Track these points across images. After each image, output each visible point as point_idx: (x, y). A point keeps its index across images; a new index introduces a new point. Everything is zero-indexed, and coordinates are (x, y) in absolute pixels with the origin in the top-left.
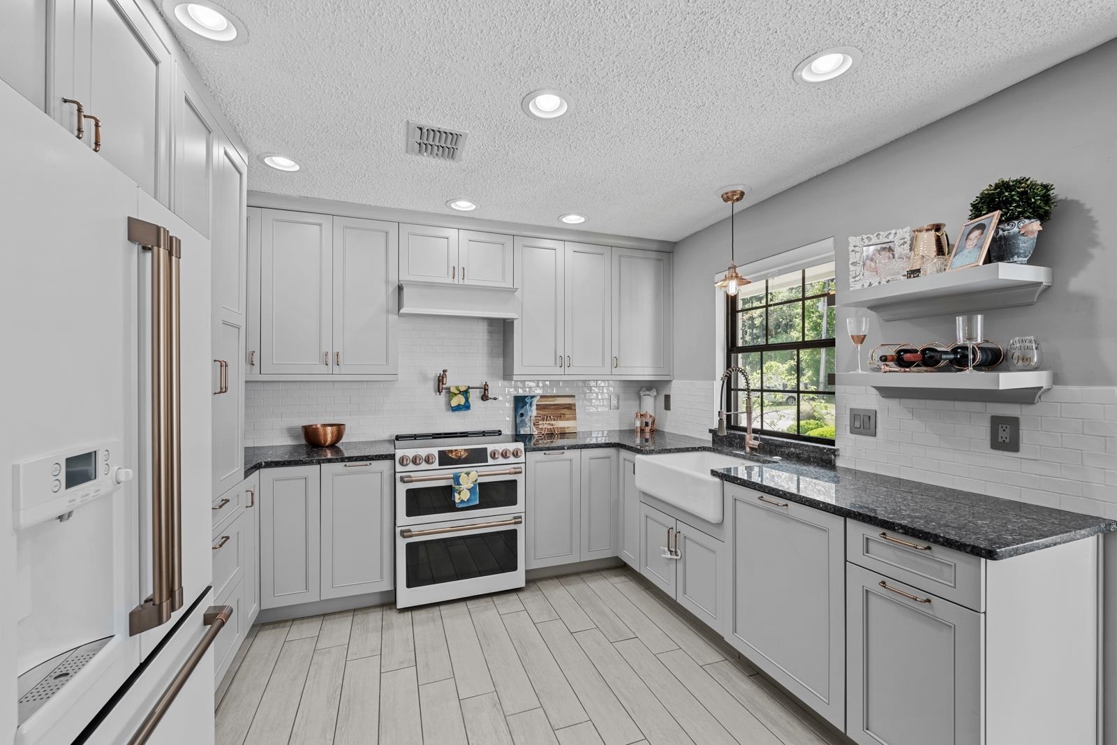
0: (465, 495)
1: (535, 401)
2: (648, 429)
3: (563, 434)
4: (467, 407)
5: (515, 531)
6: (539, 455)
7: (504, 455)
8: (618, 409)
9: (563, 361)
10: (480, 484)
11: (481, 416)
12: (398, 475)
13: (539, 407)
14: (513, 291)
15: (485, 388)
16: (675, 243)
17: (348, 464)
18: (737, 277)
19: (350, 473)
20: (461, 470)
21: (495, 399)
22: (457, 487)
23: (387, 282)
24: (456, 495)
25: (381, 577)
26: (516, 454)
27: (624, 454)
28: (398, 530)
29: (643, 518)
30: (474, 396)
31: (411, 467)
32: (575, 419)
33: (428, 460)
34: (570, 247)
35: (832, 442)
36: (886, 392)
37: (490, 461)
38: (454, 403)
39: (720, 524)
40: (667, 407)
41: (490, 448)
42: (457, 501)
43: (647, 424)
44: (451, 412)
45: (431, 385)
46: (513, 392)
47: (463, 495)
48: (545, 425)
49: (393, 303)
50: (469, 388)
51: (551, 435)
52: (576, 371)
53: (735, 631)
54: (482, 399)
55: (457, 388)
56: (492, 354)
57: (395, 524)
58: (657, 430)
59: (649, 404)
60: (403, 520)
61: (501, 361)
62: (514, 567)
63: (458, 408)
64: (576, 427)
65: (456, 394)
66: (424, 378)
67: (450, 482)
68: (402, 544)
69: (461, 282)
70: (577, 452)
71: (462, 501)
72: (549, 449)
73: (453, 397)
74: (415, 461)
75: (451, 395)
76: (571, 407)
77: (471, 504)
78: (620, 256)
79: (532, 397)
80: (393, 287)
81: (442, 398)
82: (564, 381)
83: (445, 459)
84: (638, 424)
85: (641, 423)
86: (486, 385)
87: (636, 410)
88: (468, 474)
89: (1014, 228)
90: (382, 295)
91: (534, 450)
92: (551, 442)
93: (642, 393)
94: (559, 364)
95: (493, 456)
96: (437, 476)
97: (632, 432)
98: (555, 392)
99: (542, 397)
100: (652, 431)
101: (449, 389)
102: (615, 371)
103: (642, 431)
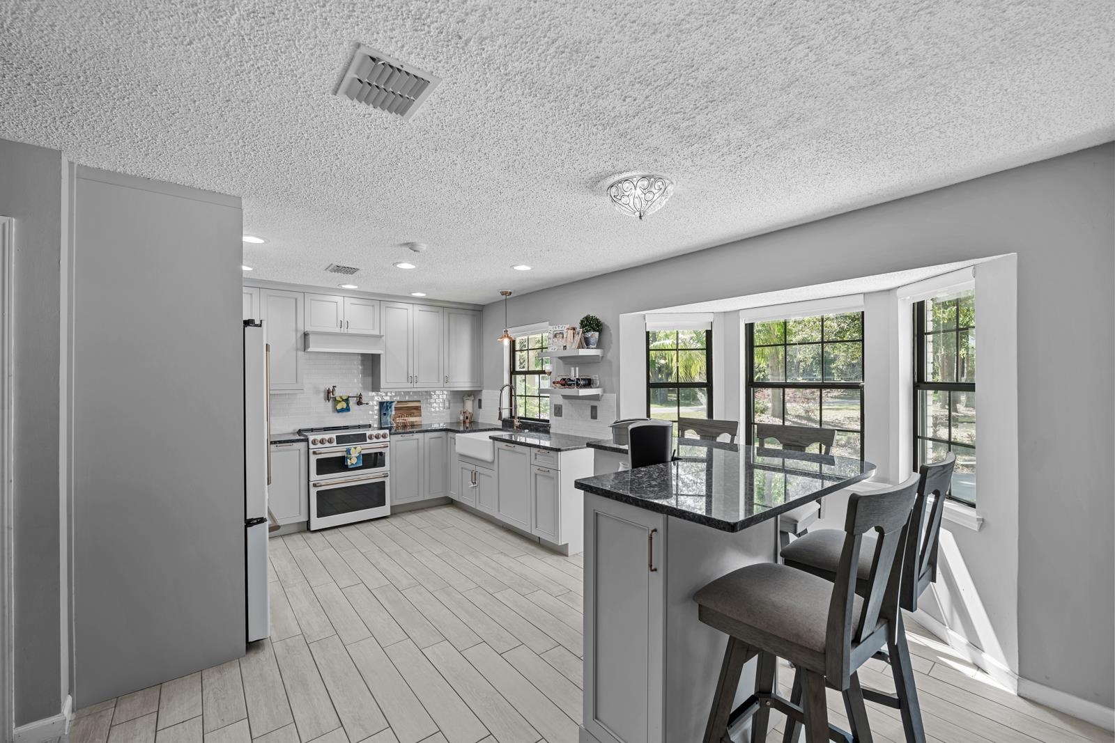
0: (354, 461)
1: (394, 405)
2: (468, 421)
3: (413, 425)
4: (348, 409)
5: (384, 482)
6: (398, 437)
7: (377, 437)
8: (449, 408)
9: (411, 379)
10: (363, 455)
11: (357, 416)
12: (311, 451)
13: (396, 409)
14: (381, 337)
15: (360, 397)
16: (484, 306)
17: (278, 445)
18: (508, 337)
19: (280, 451)
20: (351, 446)
21: (367, 404)
22: (349, 456)
23: (296, 330)
24: (348, 460)
25: (300, 513)
26: (384, 436)
27: (450, 434)
28: (311, 484)
29: (460, 470)
30: (352, 402)
31: (319, 445)
32: (421, 416)
33: (330, 441)
34: (417, 308)
35: (548, 421)
36: (565, 397)
37: (368, 441)
38: (339, 407)
39: (493, 462)
40: (480, 407)
41: (368, 433)
42: (349, 464)
43: (467, 418)
44: (336, 413)
45: (322, 395)
46: (379, 399)
47: (353, 461)
48: (400, 420)
49: (300, 345)
50: (349, 397)
51: (405, 426)
52: (421, 385)
53: (499, 511)
54: (358, 404)
55: (341, 397)
56: (364, 374)
57: (309, 481)
58: (474, 422)
59: (469, 406)
60: (314, 477)
61: (370, 379)
62: (383, 504)
63: (342, 410)
64: (421, 422)
65: (340, 402)
66: (317, 391)
67: (344, 454)
68: (314, 492)
69: (346, 332)
70: (422, 434)
71: (352, 464)
72: (404, 433)
73: (338, 403)
74: (322, 442)
75: (336, 401)
76: (418, 408)
77: (358, 466)
78: (449, 314)
79: (392, 402)
80: (299, 335)
81: (330, 404)
82: (413, 392)
83: (341, 440)
84: (462, 418)
85: (464, 418)
86: (361, 395)
87: (460, 409)
88: (355, 448)
89: (589, 335)
90: (293, 339)
91: (395, 434)
92: (406, 429)
93: (465, 398)
94: (410, 381)
95: (371, 437)
96: (336, 451)
97: (458, 423)
98: (407, 398)
99: (398, 402)
100: (471, 422)
101: (335, 398)
102: (446, 385)
103: (464, 422)
